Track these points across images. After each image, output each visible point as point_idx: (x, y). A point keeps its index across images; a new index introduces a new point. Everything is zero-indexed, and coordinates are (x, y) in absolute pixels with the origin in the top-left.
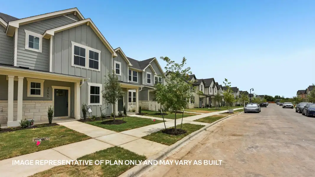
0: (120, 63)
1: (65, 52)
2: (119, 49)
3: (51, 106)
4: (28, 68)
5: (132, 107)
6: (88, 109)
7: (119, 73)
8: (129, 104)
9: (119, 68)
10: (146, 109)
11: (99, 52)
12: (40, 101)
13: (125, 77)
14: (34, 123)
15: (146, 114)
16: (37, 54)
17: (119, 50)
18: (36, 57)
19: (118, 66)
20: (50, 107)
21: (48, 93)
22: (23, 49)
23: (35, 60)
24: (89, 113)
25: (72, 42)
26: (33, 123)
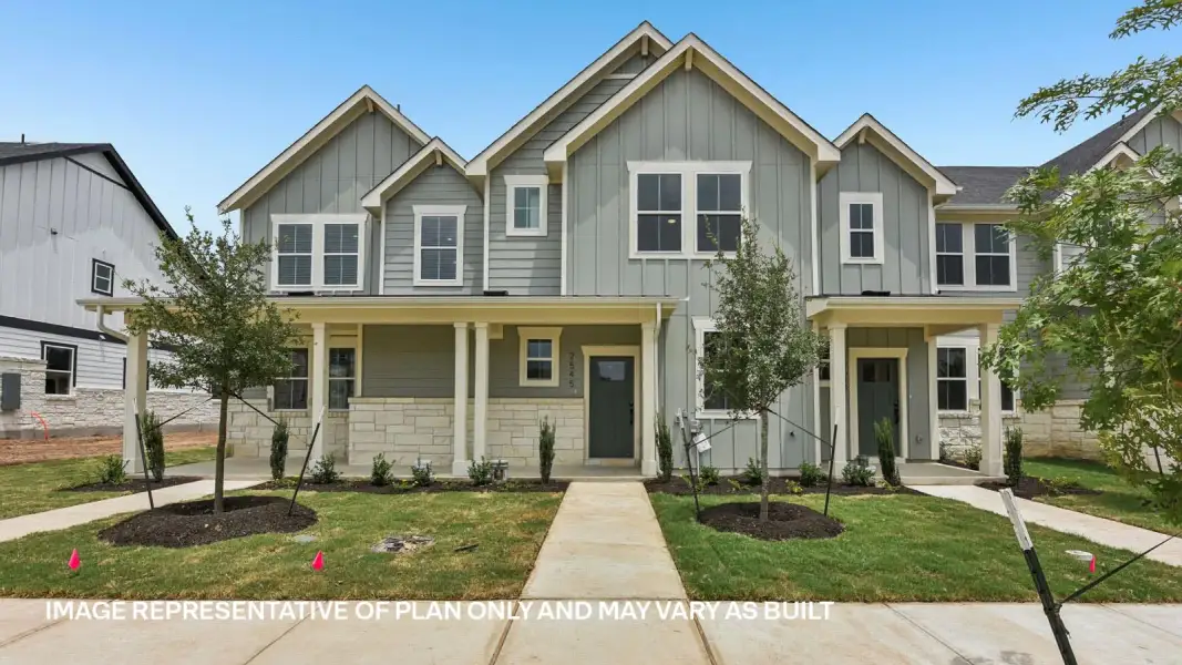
0: (876, 200)
1: (608, 212)
2: (866, 122)
3: (546, 418)
4: (503, 294)
5: (971, 437)
6: (694, 435)
7: (869, 252)
8: (942, 418)
9: (869, 224)
10: (1087, 456)
11: (742, 168)
12: (548, 400)
13: (910, 268)
14: (505, 471)
15: (1072, 488)
16: (533, 245)
17: (868, 130)
18: (532, 255)
19: (861, 215)
20: (543, 420)
21: (571, 374)
22: (502, 237)
23: (530, 264)
24: (700, 454)
25: (631, 165)
26: (502, 471)
